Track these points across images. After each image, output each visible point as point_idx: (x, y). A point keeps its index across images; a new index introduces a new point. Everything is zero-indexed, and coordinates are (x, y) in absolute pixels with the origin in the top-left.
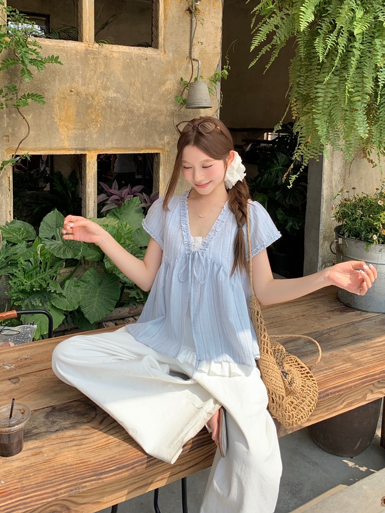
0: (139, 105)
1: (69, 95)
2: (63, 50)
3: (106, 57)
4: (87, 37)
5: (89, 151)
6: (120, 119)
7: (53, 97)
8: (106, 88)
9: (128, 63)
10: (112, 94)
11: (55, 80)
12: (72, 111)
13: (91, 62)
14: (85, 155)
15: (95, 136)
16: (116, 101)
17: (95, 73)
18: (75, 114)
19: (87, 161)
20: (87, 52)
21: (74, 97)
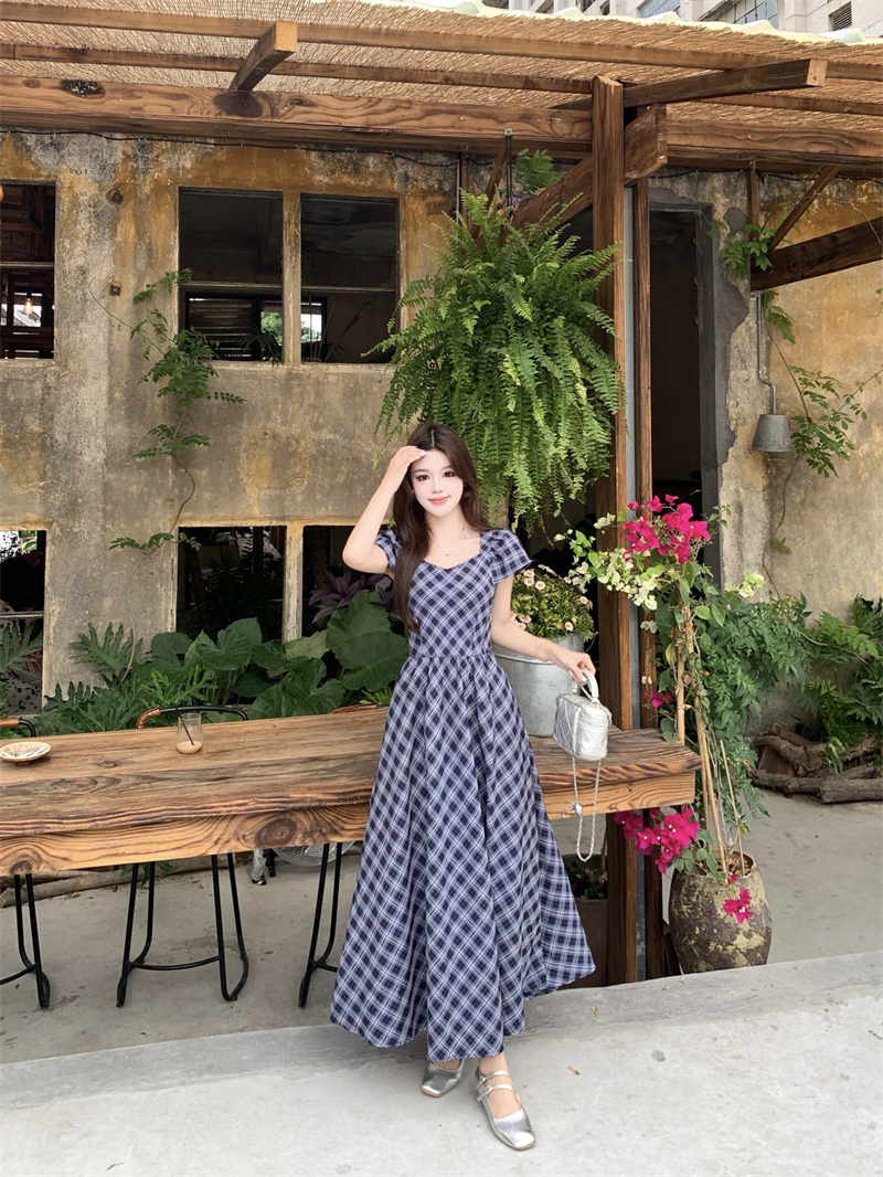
0: (370, 450)
1: (261, 439)
2: (254, 376)
3: (318, 382)
4: (291, 355)
5: (291, 521)
6: (339, 472)
7: (239, 443)
8: (317, 427)
9: (351, 389)
10: (326, 435)
11: (242, 419)
12: (266, 462)
13: (296, 390)
14: (285, 527)
15: (299, 498)
16: (333, 445)
17: (301, 406)
18: (270, 466)
19: (288, 536)
20: (290, 376)
21: (269, 442)
